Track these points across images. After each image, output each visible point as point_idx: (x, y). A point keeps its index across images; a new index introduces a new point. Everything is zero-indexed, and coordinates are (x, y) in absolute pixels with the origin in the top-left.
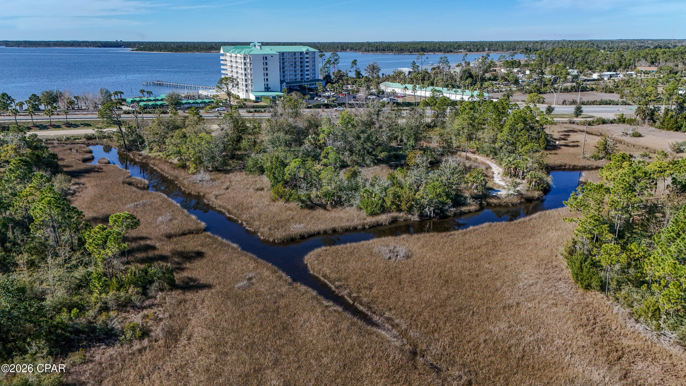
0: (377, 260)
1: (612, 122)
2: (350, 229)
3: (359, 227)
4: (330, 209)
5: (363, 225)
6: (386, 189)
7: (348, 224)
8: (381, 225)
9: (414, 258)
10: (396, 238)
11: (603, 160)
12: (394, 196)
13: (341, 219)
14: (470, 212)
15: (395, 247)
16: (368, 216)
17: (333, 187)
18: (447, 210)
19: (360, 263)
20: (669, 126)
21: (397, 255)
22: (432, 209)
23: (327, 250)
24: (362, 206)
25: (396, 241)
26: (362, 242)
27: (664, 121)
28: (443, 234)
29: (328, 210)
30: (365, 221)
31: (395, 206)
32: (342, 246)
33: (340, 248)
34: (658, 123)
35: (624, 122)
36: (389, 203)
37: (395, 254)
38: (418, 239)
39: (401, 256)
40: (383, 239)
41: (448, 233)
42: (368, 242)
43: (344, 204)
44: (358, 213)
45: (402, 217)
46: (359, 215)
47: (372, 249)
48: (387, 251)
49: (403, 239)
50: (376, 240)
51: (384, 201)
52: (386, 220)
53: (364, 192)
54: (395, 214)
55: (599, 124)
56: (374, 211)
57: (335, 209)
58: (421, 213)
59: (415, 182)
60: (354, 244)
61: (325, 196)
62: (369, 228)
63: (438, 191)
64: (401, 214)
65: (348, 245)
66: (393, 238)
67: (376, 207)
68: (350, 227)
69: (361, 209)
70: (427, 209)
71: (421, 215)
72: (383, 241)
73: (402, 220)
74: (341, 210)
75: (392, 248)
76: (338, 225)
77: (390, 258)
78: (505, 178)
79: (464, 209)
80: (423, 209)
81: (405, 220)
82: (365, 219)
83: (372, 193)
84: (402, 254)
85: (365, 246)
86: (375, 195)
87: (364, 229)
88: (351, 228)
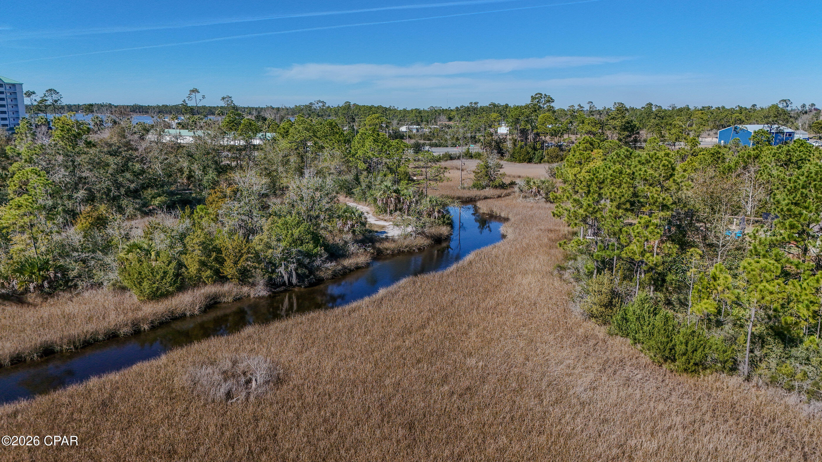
0: (192, 410)
1: (459, 158)
2: (96, 341)
3: (124, 330)
4: (39, 300)
5: (136, 324)
6: (182, 237)
7: (90, 328)
8: (183, 317)
9: (296, 380)
10: (231, 338)
11: (487, 189)
12: (205, 248)
13: (69, 318)
14: (358, 268)
15: (235, 363)
16: (144, 302)
17: (43, 249)
18: (319, 268)
19: (137, 432)
20: (521, 158)
21: (249, 382)
22: (292, 266)
23: (15, 414)
24: (125, 283)
25: (233, 347)
26: (136, 368)
27: (514, 153)
28: (338, 311)
29: (29, 304)
30: (140, 314)
31: (209, 272)
32: (71, 389)
33: (65, 400)
34: (507, 156)
35: (471, 157)
36: (193, 268)
37: (243, 380)
38: (285, 331)
39: (260, 380)
40: (196, 346)
41: (347, 307)
42: (154, 362)
43: (76, 286)
44: (117, 299)
45: (230, 292)
46: (121, 303)
47: (172, 379)
48: (218, 377)
49: (250, 337)
50: (177, 353)
51: (180, 265)
52: (193, 303)
53: (129, 251)
54: (211, 289)
55: (446, 160)
56: (158, 289)
57: (50, 301)
58: (270, 279)
59: (240, 226)
60: (114, 377)
61: (21, 270)
62: (153, 328)
63: (296, 232)
64: (226, 287)
65: (94, 382)
66: (223, 339)
67: (162, 278)
68: (97, 333)
69: (123, 289)
70: (282, 269)
71: (271, 284)
72: (199, 353)
73: (230, 299)
74: (71, 300)
75: (227, 365)
76: (59, 334)
77: (229, 395)
78: (381, 217)
79: (347, 262)
80: (273, 271)
81: (238, 299)
82: (139, 309)
83: (148, 252)
84: (260, 376)
85: (147, 376)
86: (158, 254)
87: (137, 332)
88: (100, 337)
